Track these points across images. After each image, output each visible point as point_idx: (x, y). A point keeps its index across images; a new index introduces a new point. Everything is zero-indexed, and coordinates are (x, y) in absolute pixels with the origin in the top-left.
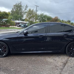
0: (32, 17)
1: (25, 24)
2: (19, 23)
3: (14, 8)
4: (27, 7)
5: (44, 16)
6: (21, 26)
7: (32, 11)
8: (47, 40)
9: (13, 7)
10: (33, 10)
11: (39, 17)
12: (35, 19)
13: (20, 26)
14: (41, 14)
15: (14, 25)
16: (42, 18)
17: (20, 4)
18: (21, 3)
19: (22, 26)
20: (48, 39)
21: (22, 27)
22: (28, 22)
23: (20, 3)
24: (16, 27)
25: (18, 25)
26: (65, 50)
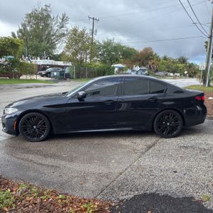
0: (80, 49)
1: (61, 70)
2: (44, 67)
3: (29, 22)
4: (64, 19)
5: (115, 47)
6: (52, 75)
7: (82, 33)
8: (120, 109)
9: (24, 20)
10: (84, 30)
11: (100, 50)
12: (88, 56)
13: (48, 75)
14: (106, 40)
15: (32, 73)
16: (110, 52)
17: (46, 10)
18: (49, 9)
19: (55, 74)
20: (124, 107)
23: (44, 7)
24: (39, 78)
25: (43, 73)
26: (153, 125)
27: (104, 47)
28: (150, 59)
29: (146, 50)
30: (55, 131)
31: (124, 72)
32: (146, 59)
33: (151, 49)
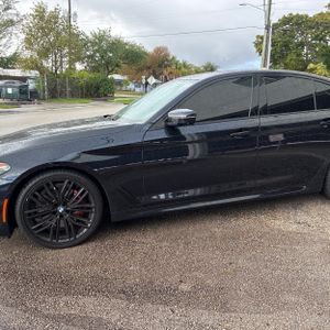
7: (55, 16)
10: (57, 11)
11: (87, 50)
12: (65, 60)
14: (97, 31)
19: (10, 91)
21: (8, 96)
22: (34, 73)
27: (94, 44)
28: (166, 67)
29: (158, 50)
30: (115, 215)
31: (124, 88)
32: (160, 66)
33: (166, 49)
